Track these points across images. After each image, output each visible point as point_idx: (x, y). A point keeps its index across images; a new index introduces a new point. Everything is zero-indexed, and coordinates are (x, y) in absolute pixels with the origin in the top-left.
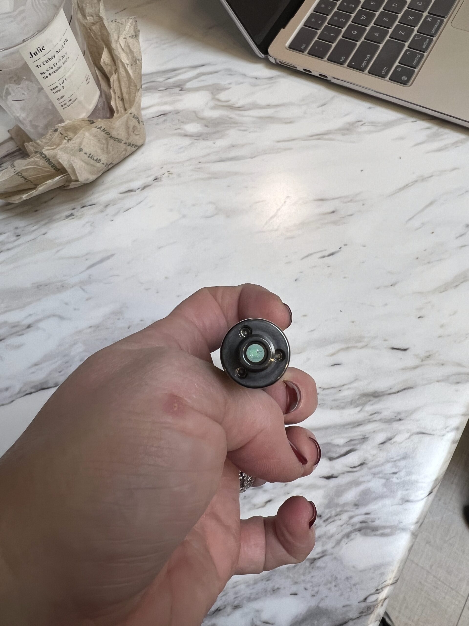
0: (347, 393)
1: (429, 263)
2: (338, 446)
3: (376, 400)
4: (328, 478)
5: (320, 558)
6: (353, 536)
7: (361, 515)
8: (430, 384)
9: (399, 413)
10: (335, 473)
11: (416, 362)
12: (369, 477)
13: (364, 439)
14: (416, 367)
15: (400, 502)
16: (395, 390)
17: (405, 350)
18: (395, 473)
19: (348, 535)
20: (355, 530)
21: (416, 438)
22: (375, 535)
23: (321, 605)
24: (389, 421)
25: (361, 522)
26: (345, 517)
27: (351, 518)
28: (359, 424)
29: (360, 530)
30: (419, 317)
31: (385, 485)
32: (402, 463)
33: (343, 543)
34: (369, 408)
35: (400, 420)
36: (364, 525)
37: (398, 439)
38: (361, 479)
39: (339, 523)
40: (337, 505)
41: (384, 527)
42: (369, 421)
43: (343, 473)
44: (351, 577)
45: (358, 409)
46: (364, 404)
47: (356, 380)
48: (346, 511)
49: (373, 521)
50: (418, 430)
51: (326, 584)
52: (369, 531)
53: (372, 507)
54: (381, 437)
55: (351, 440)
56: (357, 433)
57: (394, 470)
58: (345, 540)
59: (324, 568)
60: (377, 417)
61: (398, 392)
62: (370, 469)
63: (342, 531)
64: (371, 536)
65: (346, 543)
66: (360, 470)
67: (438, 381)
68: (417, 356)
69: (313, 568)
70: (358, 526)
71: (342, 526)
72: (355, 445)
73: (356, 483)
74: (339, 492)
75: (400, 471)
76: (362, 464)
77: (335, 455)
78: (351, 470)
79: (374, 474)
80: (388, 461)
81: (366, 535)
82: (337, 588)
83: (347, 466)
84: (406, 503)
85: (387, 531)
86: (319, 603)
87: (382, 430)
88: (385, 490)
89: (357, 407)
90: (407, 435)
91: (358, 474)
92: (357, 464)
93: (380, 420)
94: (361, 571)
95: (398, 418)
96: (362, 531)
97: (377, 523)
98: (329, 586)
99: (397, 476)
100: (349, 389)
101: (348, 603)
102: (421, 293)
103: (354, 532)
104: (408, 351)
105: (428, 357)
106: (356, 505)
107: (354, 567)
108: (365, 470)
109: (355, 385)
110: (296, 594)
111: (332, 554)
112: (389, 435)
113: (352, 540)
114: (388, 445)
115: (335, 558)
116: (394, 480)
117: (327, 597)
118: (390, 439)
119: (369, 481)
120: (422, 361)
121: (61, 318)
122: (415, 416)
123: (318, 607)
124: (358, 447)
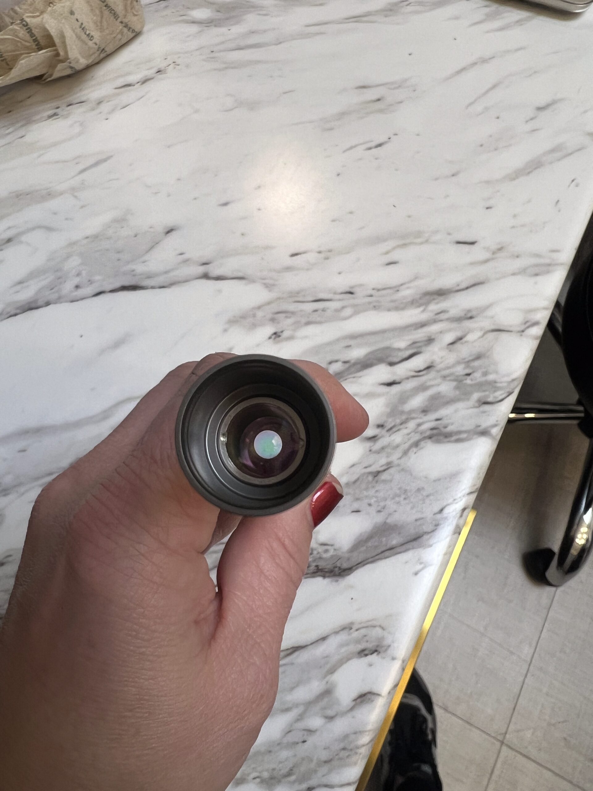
0: (407, 293)
1: (496, 149)
2: (399, 350)
3: (442, 298)
4: (390, 384)
5: (384, 470)
6: (422, 444)
7: (432, 421)
8: (504, 277)
9: (469, 311)
10: (397, 378)
11: (487, 255)
12: (439, 380)
13: (430, 341)
14: (486, 261)
15: (477, 405)
16: (463, 286)
17: (473, 243)
18: (468, 375)
19: (416, 444)
20: (424, 438)
21: (492, 335)
22: (449, 442)
23: (389, 521)
24: (459, 320)
25: (432, 429)
26: (412, 425)
27: (419, 425)
28: (423, 325)
29: (430, 437)
30: (487, 208)
31: (457, 388)
32: (476, 363)
33: (411, 453)
34: (434, 307)
35: (471, 318)
36: (435, 432)
37: (470, 337)
38: (429, 383)
39: (405, 431)
40: (402, 412)
41: (460, 432)
42: (435, 321)
43: (407, 378)
44: (423, 488)
45: (421, 309)
46: (427, 304)
47: (416, 278)
48: (413, 418)
49: (445, 427)
50: (493, 327)
51: (393, 498)
52: (441, 438)
53: (443, 412)
54: (449, 337)
55: (414, 343)
56: (420, 334)
57: (468, 371)
58: (414, 449)
59: (391, 481)
60: (443, 316)
61: (467, 288)
62: (438, 371)
63: (409, 440)
64: (444, 442)
65: (415, 453)
66: (427, 374)
67: (514, 274)
68: (487, 249)
69: (377, 482)
70: (428, 433)
71: (408, 434)
72: (420, 347)
73: (423, 388)
74: (403, 398)
75: (473, 372)
76: (428, 368)
77: (395, 360)
78: (416, 374)
79: (444, 377)
80: (458, 363)
81: (438, 442)
82: (407, 501)
83: (411, 371)
84: (483, 405)
85: (464, 436)
86: (387, 518)
87: (450, 330)
88: (457, 392)
89: (419, 306)
90: (479, 334)
91: (424, 379)
92: (422, 368)
93: (449, 320)
94: (435, 481)
95: (469, 315)
96: (433, 439)
97: (450, 428)
98: (397, 499)
99: (471, 376)
100: (408, 288)
101: (422, 516)
102: (488, 182)
103: (423, 440)
104: (476, 245)
105: (500, 249)
106: (425, 411)
107: (426, 477)
108: (432, 374)
109: (416, 283)
110: (358, 511)
111: (399, 465)
112: (459, 334)
113: (422, 448)
114: (458, 346)
115: (403, 470)
116: (468, 381)
117: (395, 511)
118: (460, 339)
119: (438, 385)
120: (494, 253)
121: (49, 229)
122: (489, 313)
123: (385, 522)
124: (423, 349)
